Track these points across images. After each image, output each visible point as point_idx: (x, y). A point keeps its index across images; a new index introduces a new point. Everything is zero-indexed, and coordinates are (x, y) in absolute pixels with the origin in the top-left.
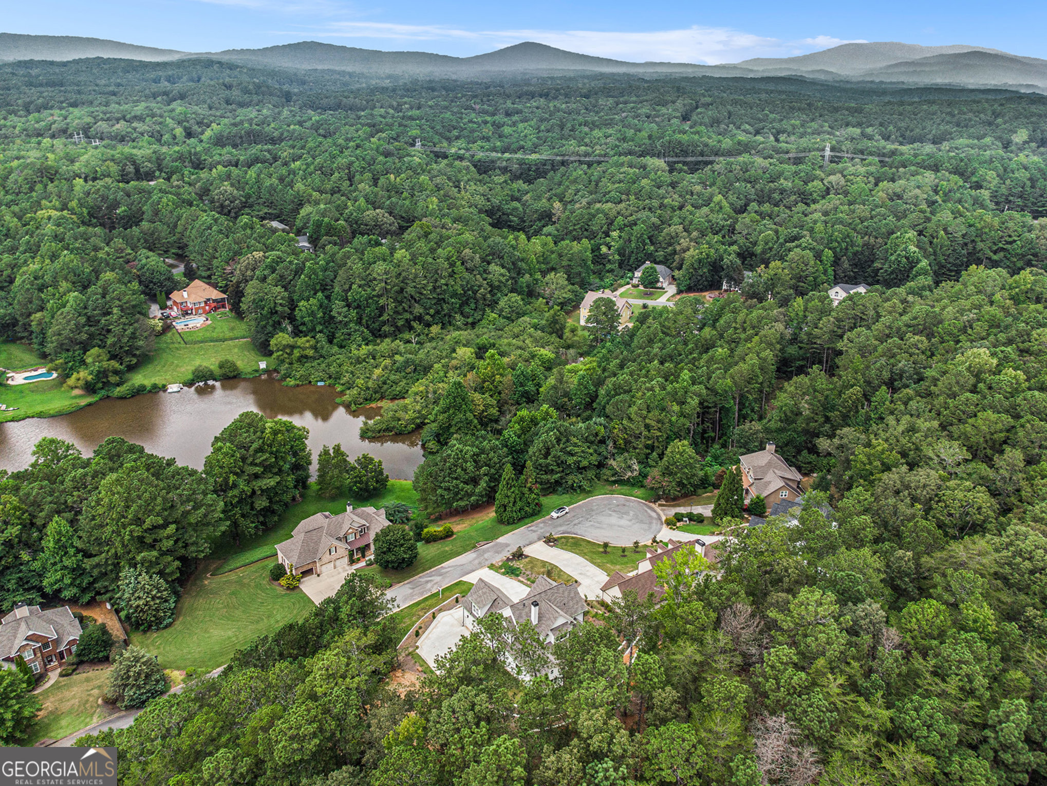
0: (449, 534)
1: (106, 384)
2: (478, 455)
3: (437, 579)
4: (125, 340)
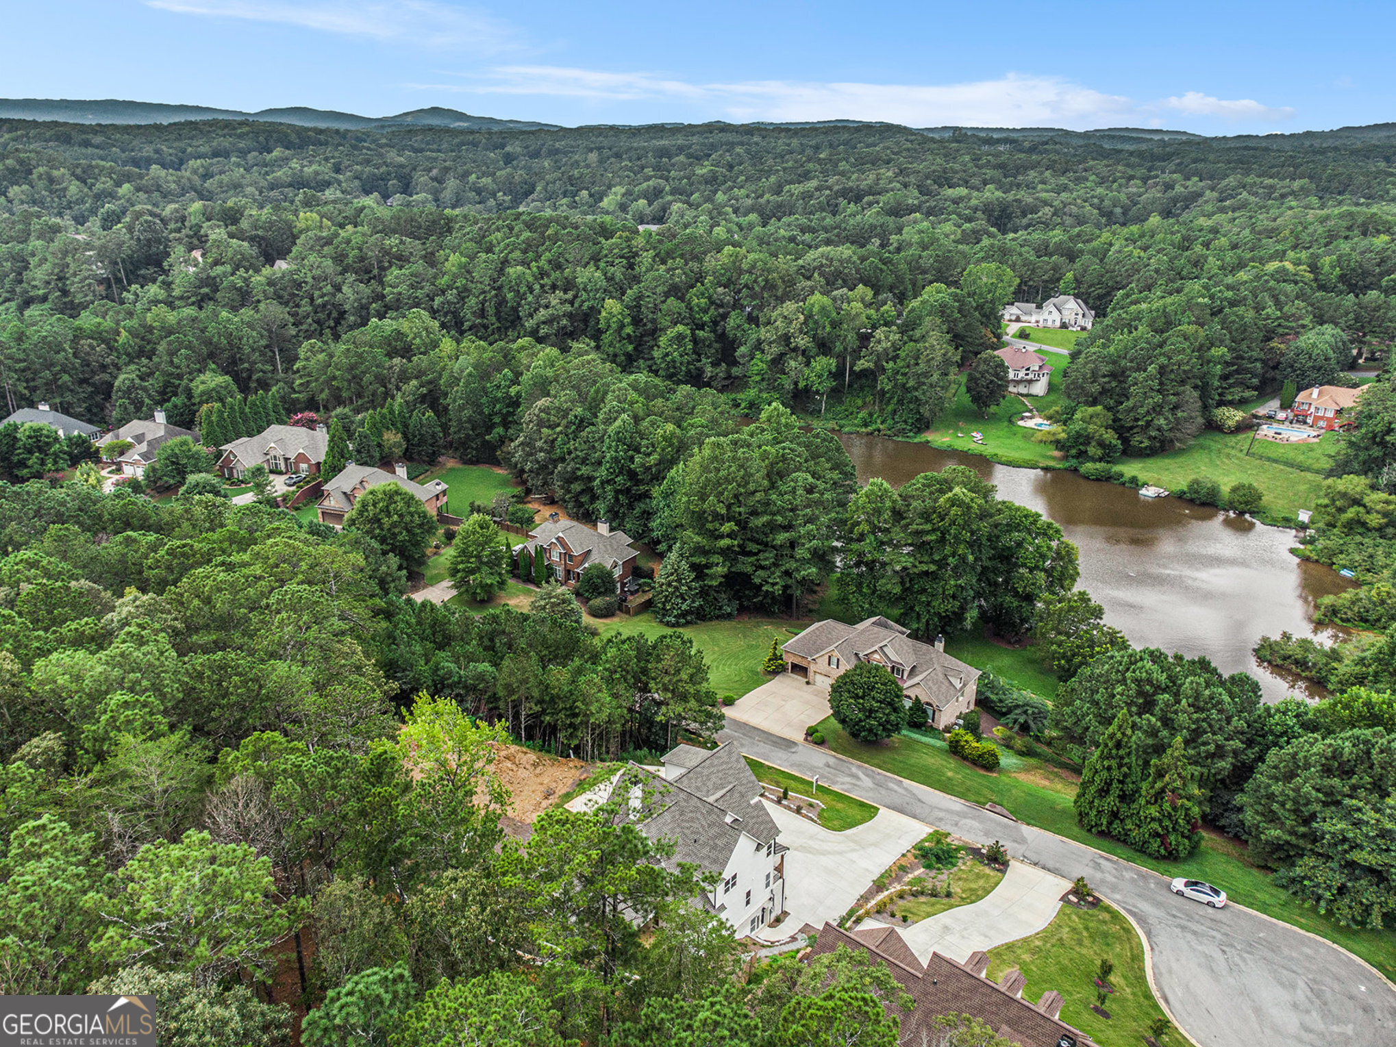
0: (987, 763)
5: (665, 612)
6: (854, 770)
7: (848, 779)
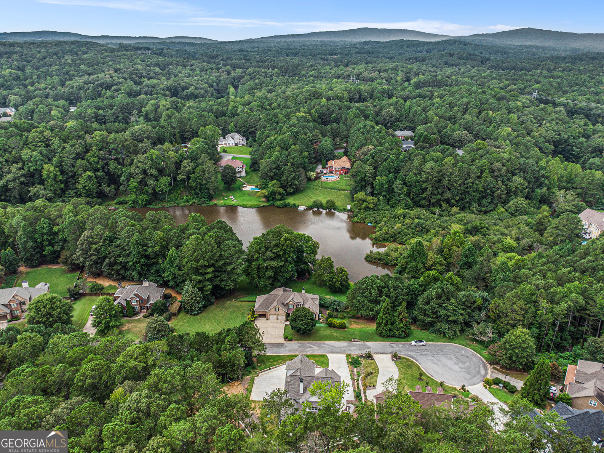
0: (343, 327)
1: (274, 199)
2: (383, 287)
3: (315, 348)
4: (289, 179)
5: (192, 311)
6: (308, 345)
7: (309, 349)
